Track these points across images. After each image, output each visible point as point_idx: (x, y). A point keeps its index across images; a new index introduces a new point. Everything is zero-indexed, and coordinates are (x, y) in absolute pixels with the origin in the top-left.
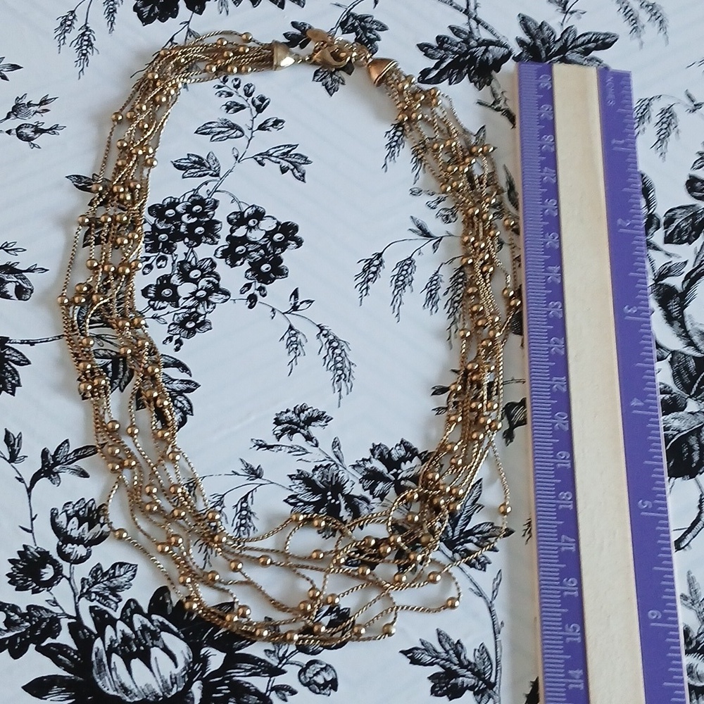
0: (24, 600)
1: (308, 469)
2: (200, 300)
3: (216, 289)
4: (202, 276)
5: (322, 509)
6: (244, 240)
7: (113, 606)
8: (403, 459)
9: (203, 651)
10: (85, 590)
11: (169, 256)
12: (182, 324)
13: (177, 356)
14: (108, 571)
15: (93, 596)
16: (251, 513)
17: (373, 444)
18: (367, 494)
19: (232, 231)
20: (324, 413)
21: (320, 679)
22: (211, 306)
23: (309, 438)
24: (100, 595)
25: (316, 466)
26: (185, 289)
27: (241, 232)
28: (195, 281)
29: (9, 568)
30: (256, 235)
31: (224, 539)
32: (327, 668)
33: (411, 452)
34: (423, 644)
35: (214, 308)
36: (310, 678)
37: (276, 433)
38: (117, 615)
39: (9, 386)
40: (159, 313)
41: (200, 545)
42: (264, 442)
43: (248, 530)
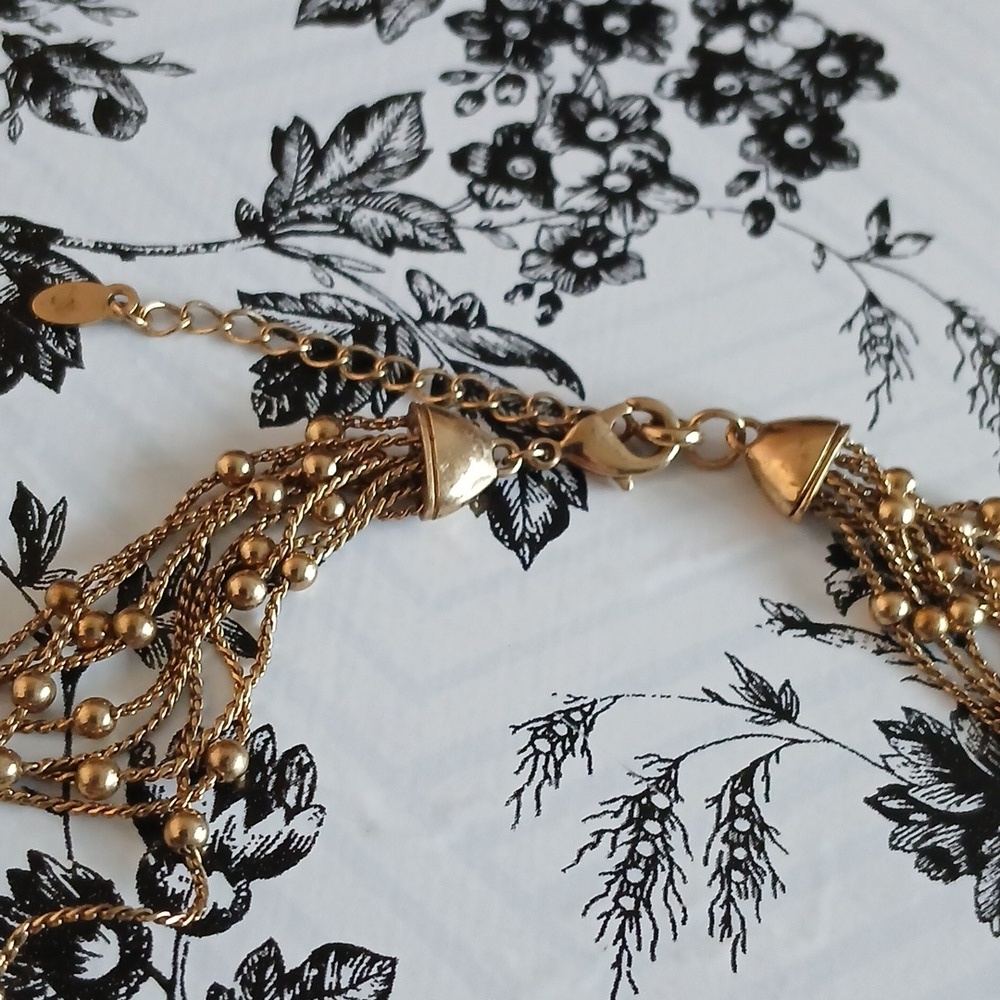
2: (613, 198)
3: (660, 173)
4: (622, 137)
5: (988, 843)
6: (738, 62)
11: (531, 78)
12: (561, 255)
13: (547, 337)
14: (299, 971)
16: (764, 827)
19: (705, 36)
22: (644, 218)
26: (572, 166)
27: (728, 41)
28: (603, 149)
30: (773, 54)
35: (653, 222)
37: (834, 589)
39: (45, 362)
40: (496, 217)
41: (601, 916)
42: (798, 611)
43: (755, 884)
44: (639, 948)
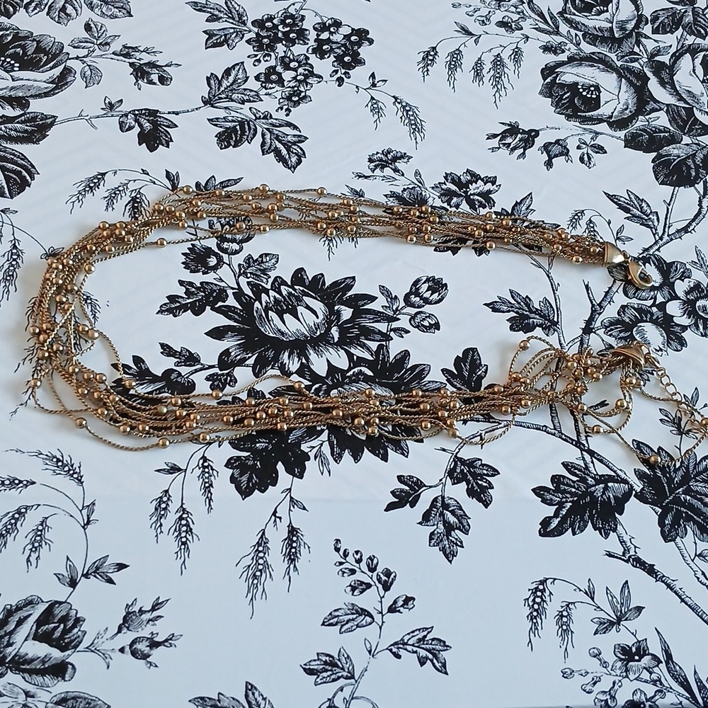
0: (198, 278)
1: (399, 190)
2: (300, 82)
3: (312, 74)
4: (300, 66)
6: (328, 41)
7: (265, 280)
8: (471, 182)
9: (336, 308)
10: (242, 272)
11: (272, 54)
12: (289, 98)
13: (287, 119)
14: (257, 259)
15: (249, 275)
17: (446, 173)
18: (445, 205)
19: (318, 35)
20: (405, 154)
21: (426, 323)
22: (309, 86)
23: (396, 170)
24: (254, 274)
25: (404, 189)
26: (287, 75)
27: (325, 36)
28: (295, 70)
29: (183, 259)
30: (337, 38)
32: (430, 316)
33: (475, 177)
34: (500, 299)
35: (312, 87)
36: (418, 323)
37: (370, 168)
38: (268, 287)
39: (164, 142)
40: (270, 91)
41: (323, 243)
42: (362, 174)
44: (333, 246)
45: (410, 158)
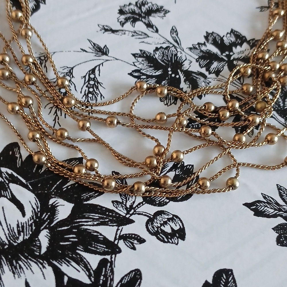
1: (150, 49)
5: (164, 82)
8: (235, 44)
9: (51, 201)
16: (98, 83)
17: (207, 32)
18: (203, 70)
20: (162, 7)
21: (167, 229)
23: (149, 25)
25: (157, 48)
31: (73, 102)
32: (174, 218)
33: (240, 39)
34: (265, 198)
36: (158, 227)
37: (120, 21)
41: (50, 108)
42: (109, 27)
43: (95, 97)
44: (61, 115)
45: (166, 12)
